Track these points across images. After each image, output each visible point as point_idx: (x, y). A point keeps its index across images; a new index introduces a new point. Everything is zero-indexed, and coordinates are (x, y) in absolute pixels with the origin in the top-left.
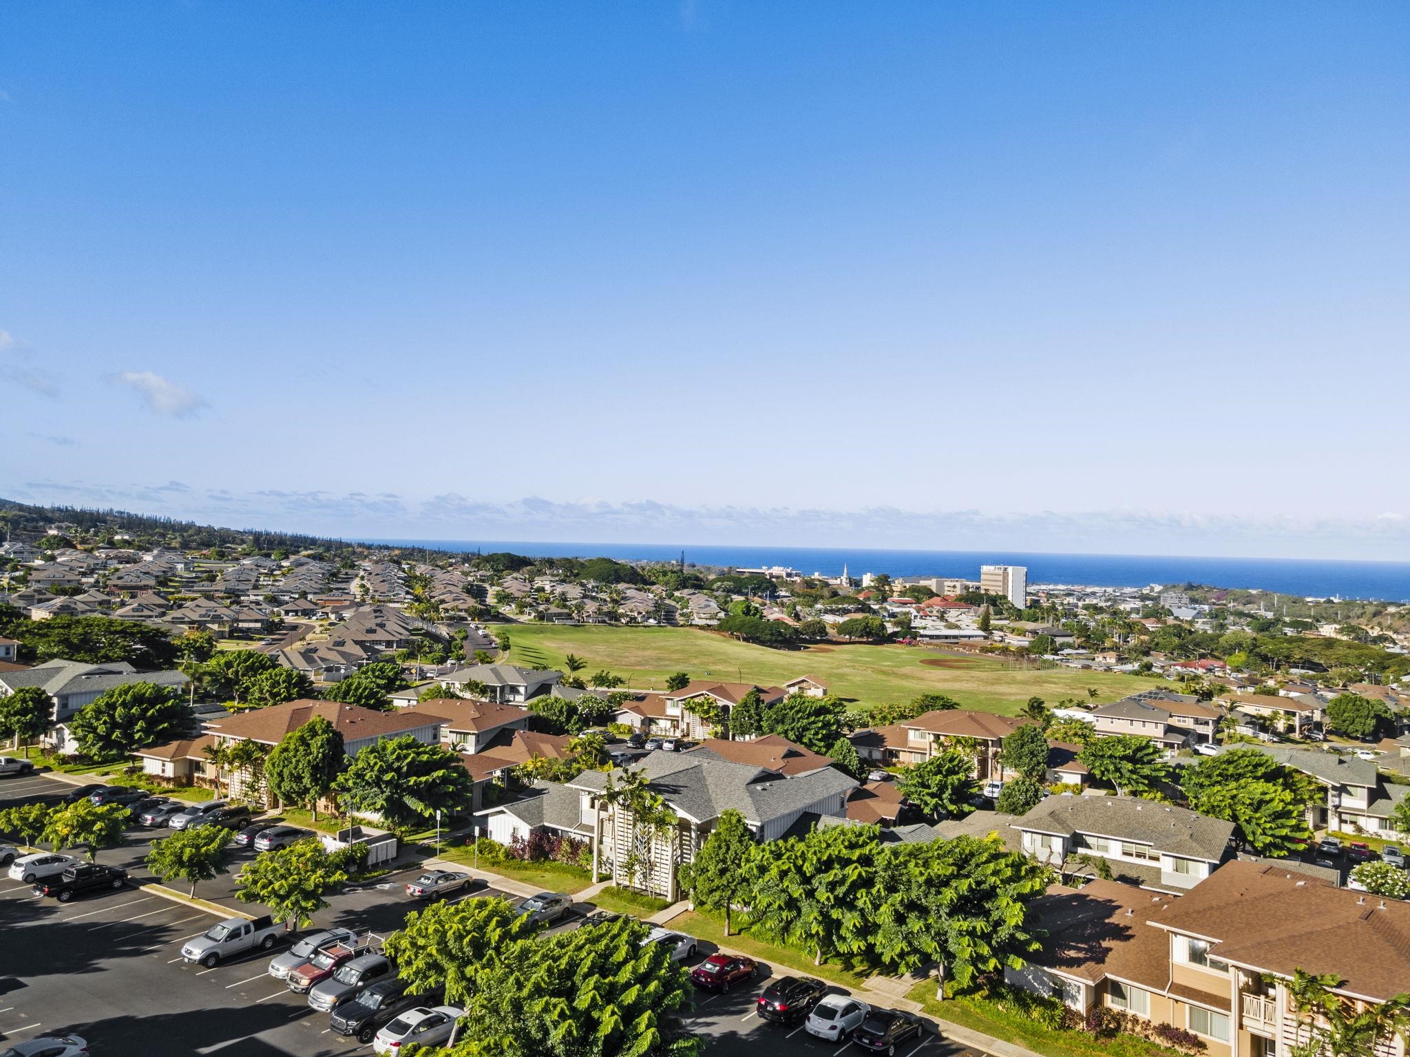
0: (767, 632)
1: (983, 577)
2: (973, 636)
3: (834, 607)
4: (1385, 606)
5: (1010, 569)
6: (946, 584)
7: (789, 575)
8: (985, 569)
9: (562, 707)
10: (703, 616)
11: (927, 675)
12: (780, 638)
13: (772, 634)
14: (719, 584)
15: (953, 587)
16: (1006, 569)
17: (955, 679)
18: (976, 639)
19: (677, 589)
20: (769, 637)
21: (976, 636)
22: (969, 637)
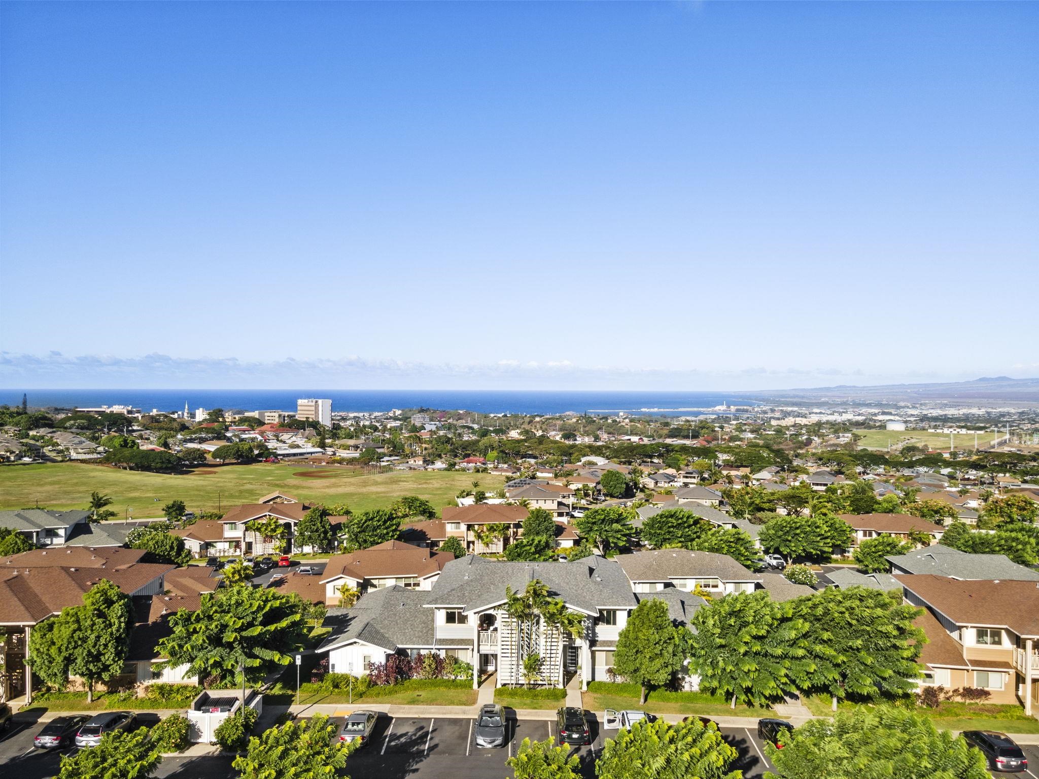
0: (157, 460)
1: (299, 408)
2: (314, 453)
3: (194, 436)
4: (534, 417)
5: (320, 401)
6: (266, 414)
7: (129, 412)
8: (300, 402)
9: (173, 543)
10: (80, 451)
11: (312, 485)
12: (170, 465)
13: (163, 463)
14: (72, 422)
15: (272, 417)
16: (317, 402)
17: (334, 485)
18: (317, 455)
19: (31, 429)
20: (159, 465)
21: (317, 452)
22: (312, 453)
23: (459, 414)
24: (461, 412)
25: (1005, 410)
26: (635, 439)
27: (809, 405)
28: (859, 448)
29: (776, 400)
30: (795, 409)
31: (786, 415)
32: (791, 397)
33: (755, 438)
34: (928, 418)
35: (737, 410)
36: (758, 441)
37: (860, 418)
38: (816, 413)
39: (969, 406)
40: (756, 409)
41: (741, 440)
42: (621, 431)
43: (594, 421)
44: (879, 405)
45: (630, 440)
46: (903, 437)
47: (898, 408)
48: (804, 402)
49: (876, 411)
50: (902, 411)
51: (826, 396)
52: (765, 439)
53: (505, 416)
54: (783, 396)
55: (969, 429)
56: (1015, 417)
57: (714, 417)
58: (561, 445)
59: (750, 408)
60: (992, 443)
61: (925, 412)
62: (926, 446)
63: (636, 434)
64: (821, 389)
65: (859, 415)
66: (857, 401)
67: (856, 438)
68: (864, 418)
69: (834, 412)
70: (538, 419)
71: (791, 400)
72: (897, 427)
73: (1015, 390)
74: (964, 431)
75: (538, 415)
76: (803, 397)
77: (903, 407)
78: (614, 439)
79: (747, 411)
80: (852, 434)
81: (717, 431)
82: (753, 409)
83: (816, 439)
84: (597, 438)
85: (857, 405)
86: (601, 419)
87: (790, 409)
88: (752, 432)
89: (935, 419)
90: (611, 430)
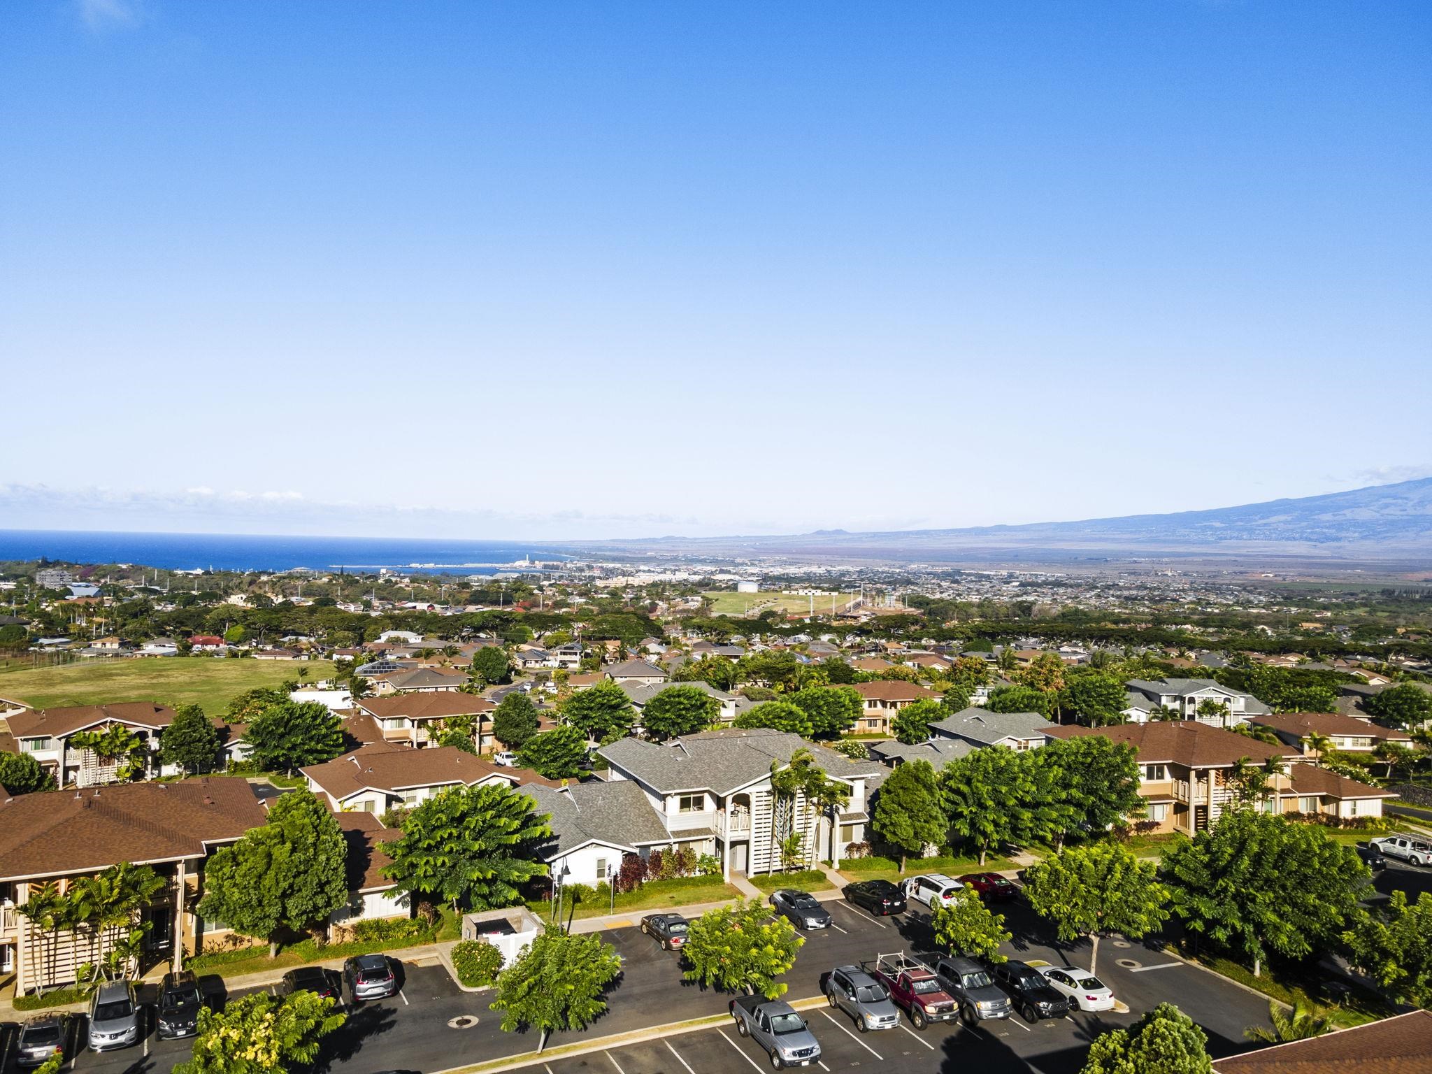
23: (121, 570)
24: (124, 567)
25: (844, 568)
26: (421, 606)
27: (632, 561)
28: (715, 614)
29: (593, 554)
30: (618, 565)
31: (609, 574)
32: (610, 550)
33: (586, 603)
34: (770, 577)
35: (545, 567)
36: (590, 607)
37: (697, 578)
38: (644, 571)
39: (810, 564)
40: (569, 566)
41: (568, 605)
42: (399, 596)
43: (357, 581)
44: (714, 561)
45: (415, 607)
46: (758, 601)
47: (737, 565)
48: (630, 557)
49: (713, 569)
50: (740, 569)
51: (652, 550)
52: (599, 605)
53: (207, 573)
54: (599, 549)
55: (823, 590)
56: (855, 576)
57: (516, 575)
58: (346, 615)
59: (561, 564)
60: (847, 606)
61: (765, 571)
62: (785, 610)
63: (423, 600)
64: (645, 540)
65: (695, 573)
66: (690, 556)
67: (708, 602)
68: (701, 577)
69: (666, 569)
70: (264, 578)
71: (611, 553)
72: (749, 588)
73: (850, 545)
74: (819, 593)
75: (264, 573)
76: (624, 550)
77: (742, 564)
78: (390, 606)
79: (557, 568)
80: (703, 597)
81: (537, 595)
82: (565, 566)
83: (660, 603)
84: (368, 605)
85: (690, 561)
86: (367, 578)
87: (611, 565)
88: (581, 595)
89: (779, 578)
90: (385, 594)
